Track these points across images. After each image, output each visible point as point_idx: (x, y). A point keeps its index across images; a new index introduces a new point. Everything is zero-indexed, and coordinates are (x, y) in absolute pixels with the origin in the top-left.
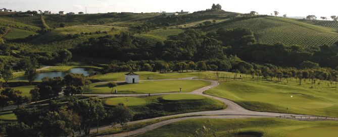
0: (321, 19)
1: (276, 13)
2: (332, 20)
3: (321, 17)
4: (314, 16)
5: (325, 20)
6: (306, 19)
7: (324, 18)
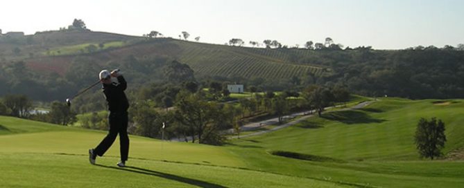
0: (251, 46)
1: (185, 34)
2: (264, 46)
3: (251, 42)
4: (241, 40)
5: (256, 46)
6: (229, 44)
7: (254, 43)
